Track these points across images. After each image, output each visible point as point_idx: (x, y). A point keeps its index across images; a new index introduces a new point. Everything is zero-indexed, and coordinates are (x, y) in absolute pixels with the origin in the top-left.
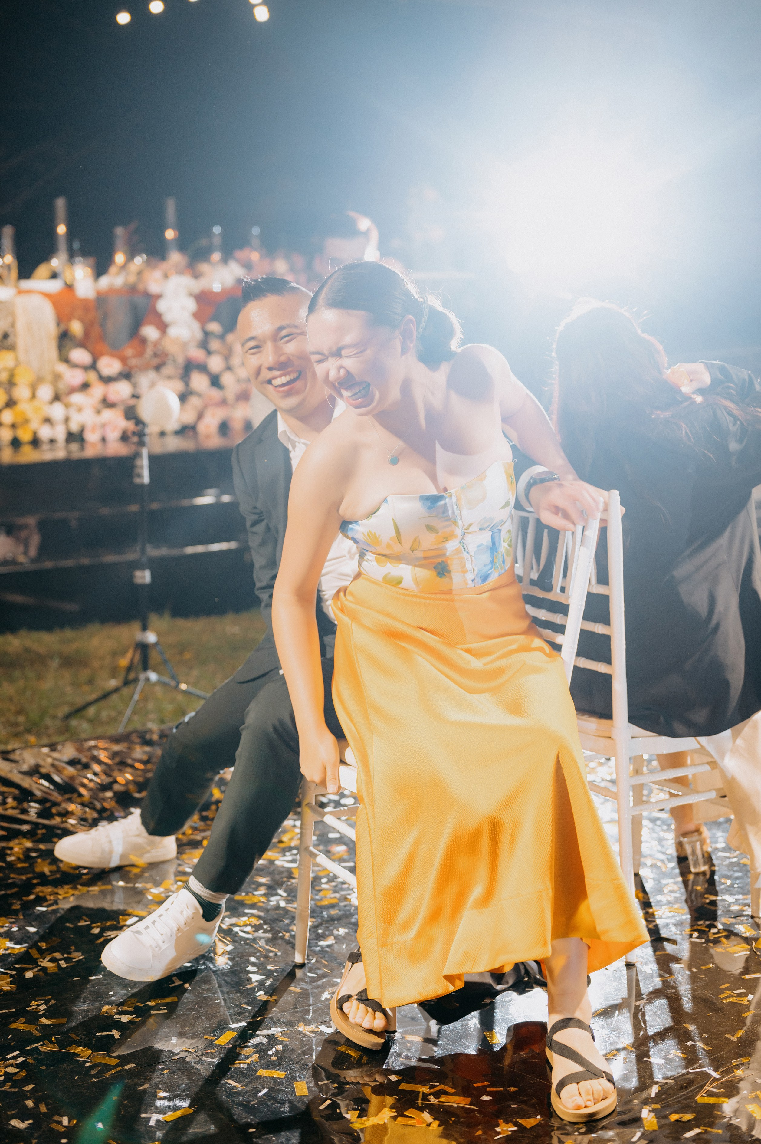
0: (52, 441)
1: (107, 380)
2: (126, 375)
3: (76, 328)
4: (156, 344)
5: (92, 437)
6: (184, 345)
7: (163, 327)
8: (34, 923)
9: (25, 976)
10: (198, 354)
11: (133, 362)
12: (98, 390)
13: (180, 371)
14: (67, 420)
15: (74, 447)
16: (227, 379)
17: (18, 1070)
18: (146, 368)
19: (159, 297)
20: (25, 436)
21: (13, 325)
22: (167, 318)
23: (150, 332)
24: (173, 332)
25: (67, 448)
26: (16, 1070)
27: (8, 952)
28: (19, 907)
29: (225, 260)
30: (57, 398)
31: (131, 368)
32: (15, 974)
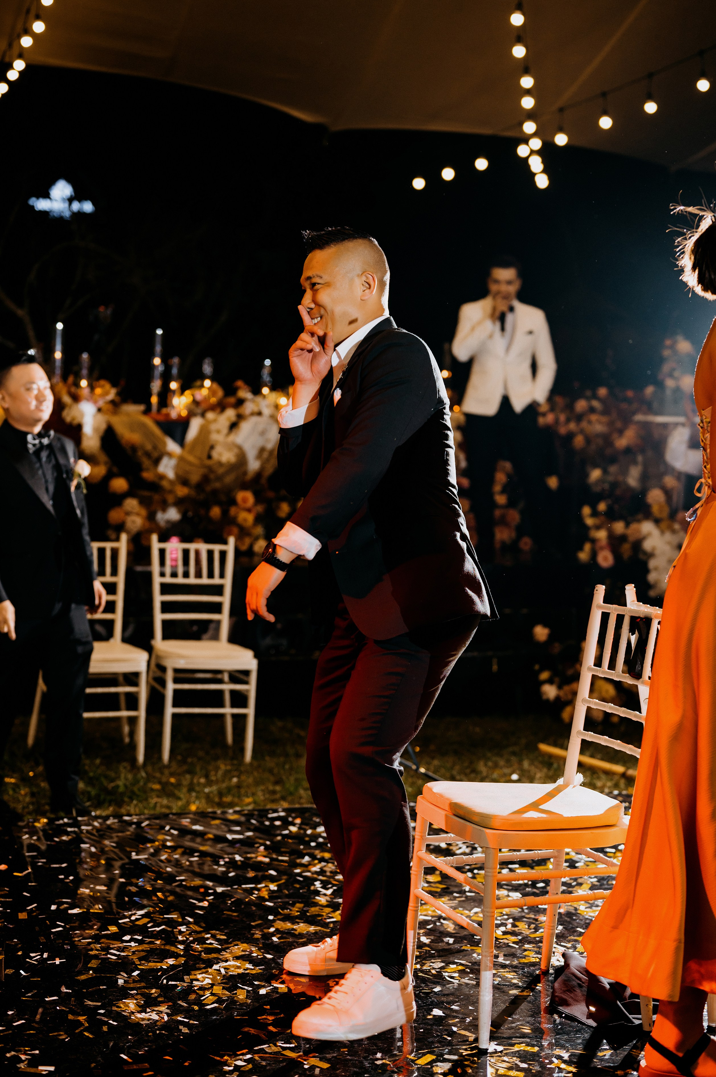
8: (271, 952)
9: (259, 992)
17: (246, 1064)
26: (245, 1064)
27: (247, 972)
28: (259, 936)
32: (251, 990)
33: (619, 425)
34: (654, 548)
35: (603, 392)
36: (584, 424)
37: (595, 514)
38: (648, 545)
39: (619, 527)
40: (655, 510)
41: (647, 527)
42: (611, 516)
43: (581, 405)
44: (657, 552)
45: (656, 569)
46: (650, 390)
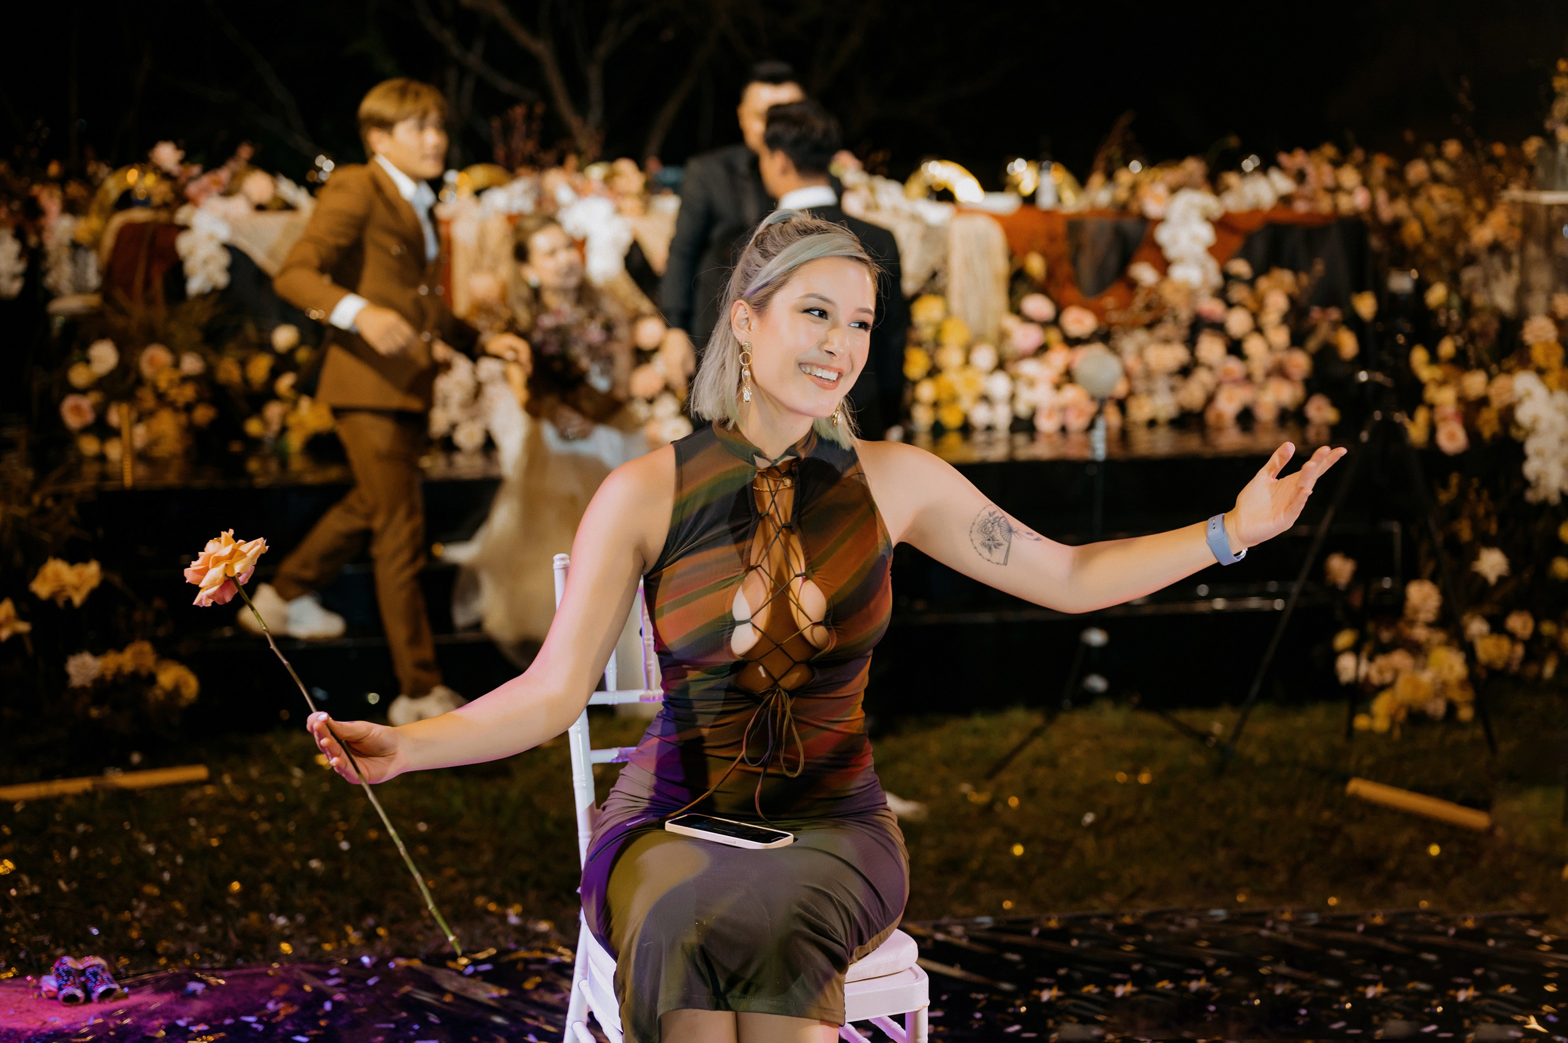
0: (989, 428)
1: (1073, 342)
2: (1104, 336)
3: (1036, 265)
4: (1152, 290)
5: (1046, 424)
6: (1191, 294)
7: (1163, 265)
10: (1212, 307)
11: (1114, 317)
12: (1059, 357)
13: (1184, 332)
14: (1013, 398)
15: (1021, 439)
16: (1254, 346)
18: (1130, 327)
19: (1160, 221)
20: (952, 419)
21: (945, 260)
22: (1171, 252)
23: (1144, 273)
24: (1178, 273)
25: (1011, 443)
29: (1263, 169)
30: (1001, 365)
31: (1110, 325)
33: (1480, 204)
34: (1535, 420)
35: (1452, 148)
36: (1420, 204)
37: (1434, 359)
38: (1523, 415)
39: (1475, 383)
40: (1538, 355)
41: (1524, 382)
42: (1462, 362)
43: (1417, 171)
44: (1543, 426)
45: (1540, 454)
46: (1532, 146)
